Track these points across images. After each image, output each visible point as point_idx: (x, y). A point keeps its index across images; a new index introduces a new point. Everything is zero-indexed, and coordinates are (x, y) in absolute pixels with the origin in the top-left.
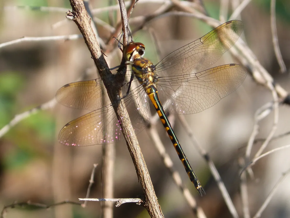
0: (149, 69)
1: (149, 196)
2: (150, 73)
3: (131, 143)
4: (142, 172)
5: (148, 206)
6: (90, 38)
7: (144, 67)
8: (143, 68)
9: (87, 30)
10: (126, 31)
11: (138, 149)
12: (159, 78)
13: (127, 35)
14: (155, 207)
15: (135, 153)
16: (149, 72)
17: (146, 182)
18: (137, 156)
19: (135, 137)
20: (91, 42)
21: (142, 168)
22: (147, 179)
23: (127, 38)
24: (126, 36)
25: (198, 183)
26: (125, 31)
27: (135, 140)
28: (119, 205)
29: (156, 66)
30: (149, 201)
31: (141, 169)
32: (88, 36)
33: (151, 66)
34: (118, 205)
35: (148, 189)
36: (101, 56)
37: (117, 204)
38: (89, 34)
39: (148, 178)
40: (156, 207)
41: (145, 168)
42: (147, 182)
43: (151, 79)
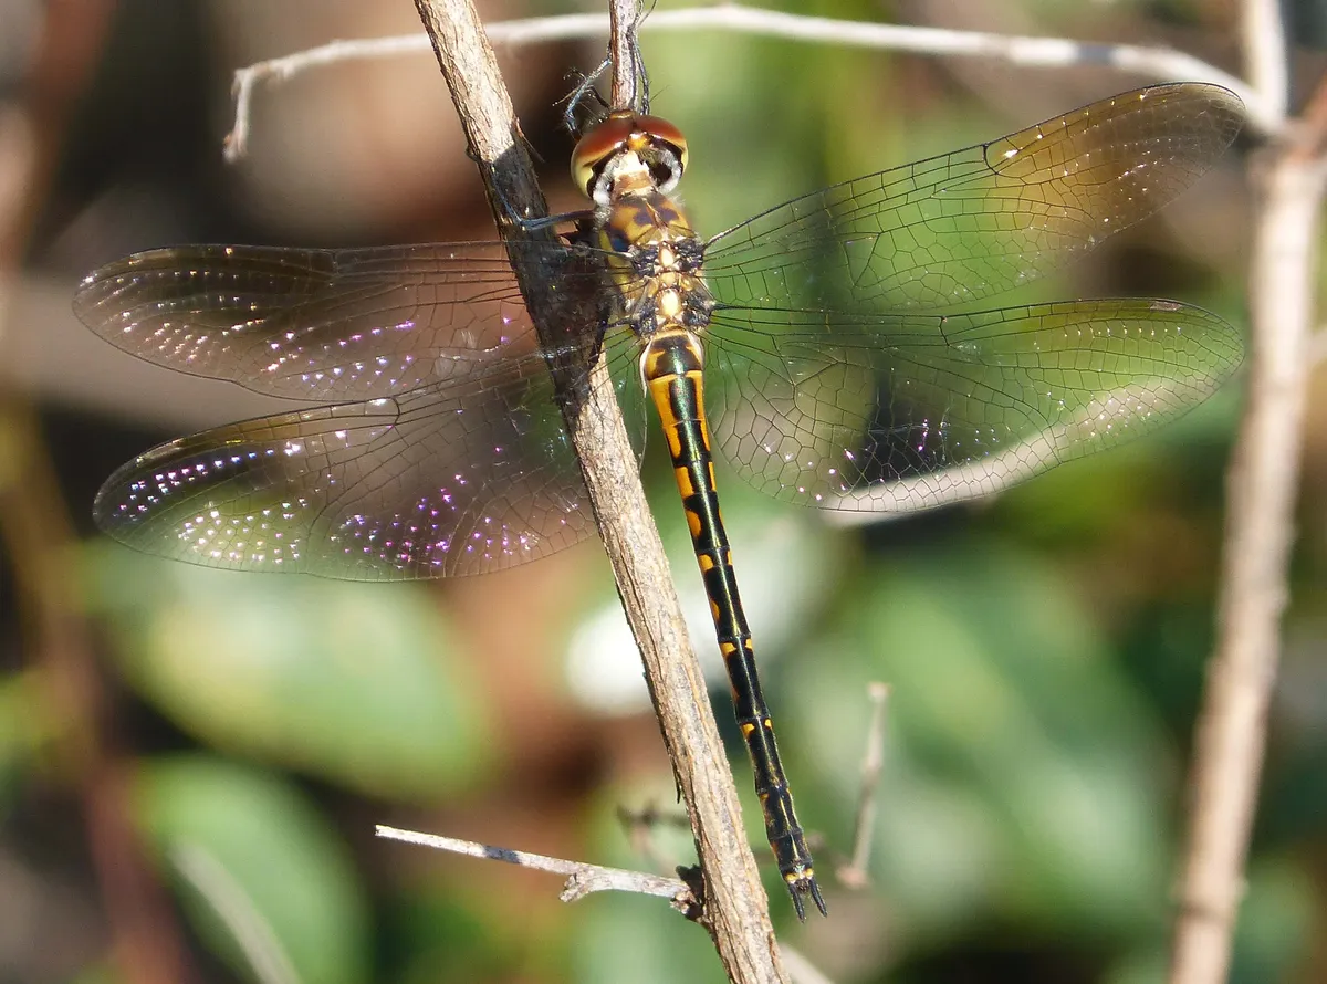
0: (668, 258)
1: (714, 879)
2: (669, 278)
3: (634, 602)
4: (685, 754)
5: (713, 924)
6: (455, 52)
7: (639, 244)
8: (632, 248)
9: (443, 10)
10: (624, 54)
11: (668, 638)
12: (717, 308)
13: (626, 74)
14: (744, 937)
15: (654, 658)
16: (665, 271)
17: (706, 810)
18: (663, 673)
19: (659, 579)
20: (459, 74)
21: (684, 735)
22: (711, 793)
23: (626, 85)
24: (620, 78)
25: (797, 857)
26: (620, 53)
27: (654, 590)
28: (576, 895)
29: (705, 247)
30: (717, 901)
31: (679, 737)
32: (449, 41)
33: (678, 245)
34: (571, 892)
35: (714, 846)
36: (507, 152)
37: (566, 889)
38: (450, 33)
39: (715, 790)
40: (749, 935)
41: (701, 739)
42: (710, 805)
43: (671, 305)
